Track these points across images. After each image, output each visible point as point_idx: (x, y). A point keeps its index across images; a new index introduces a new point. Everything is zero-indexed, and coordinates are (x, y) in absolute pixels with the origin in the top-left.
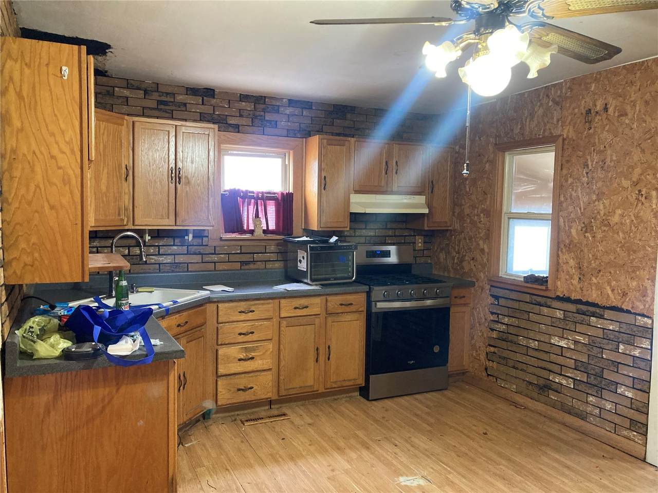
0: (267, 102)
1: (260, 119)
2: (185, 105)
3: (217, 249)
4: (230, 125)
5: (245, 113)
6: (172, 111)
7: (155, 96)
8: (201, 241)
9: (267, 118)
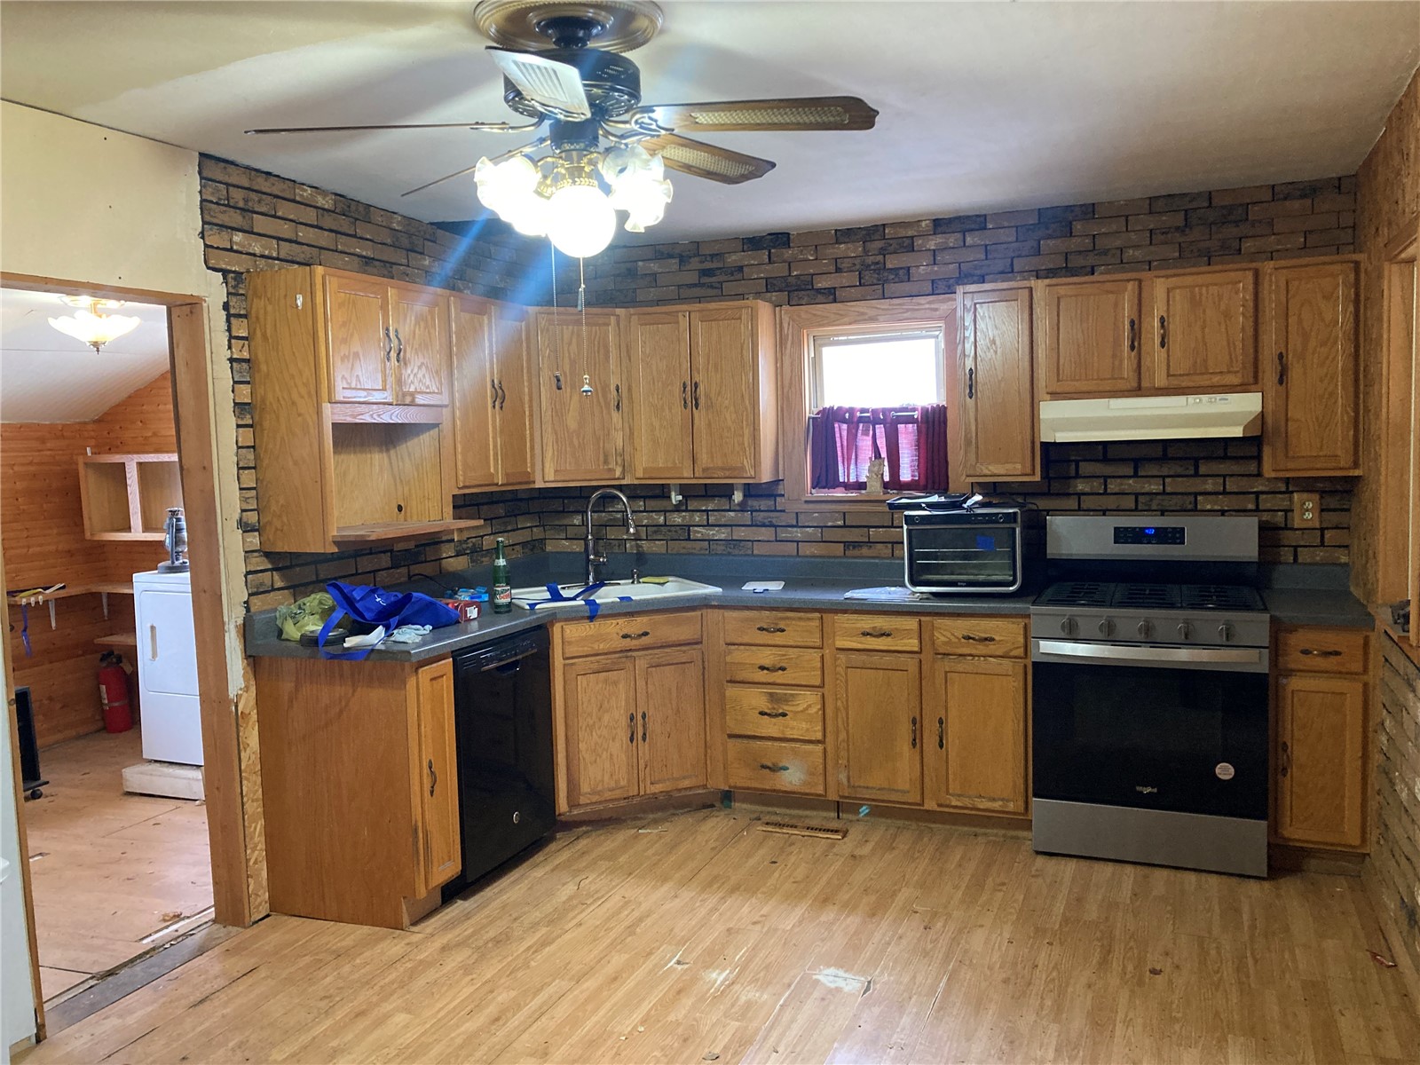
0: (889, 233)
1: (875, 270)
2: (740, 269)
3: (801, 517)
4: (819, 291)
5: (845, 264)
6: (721, 283)
7: (695, 264)
8: (773, 502)
9: (889, 266)
